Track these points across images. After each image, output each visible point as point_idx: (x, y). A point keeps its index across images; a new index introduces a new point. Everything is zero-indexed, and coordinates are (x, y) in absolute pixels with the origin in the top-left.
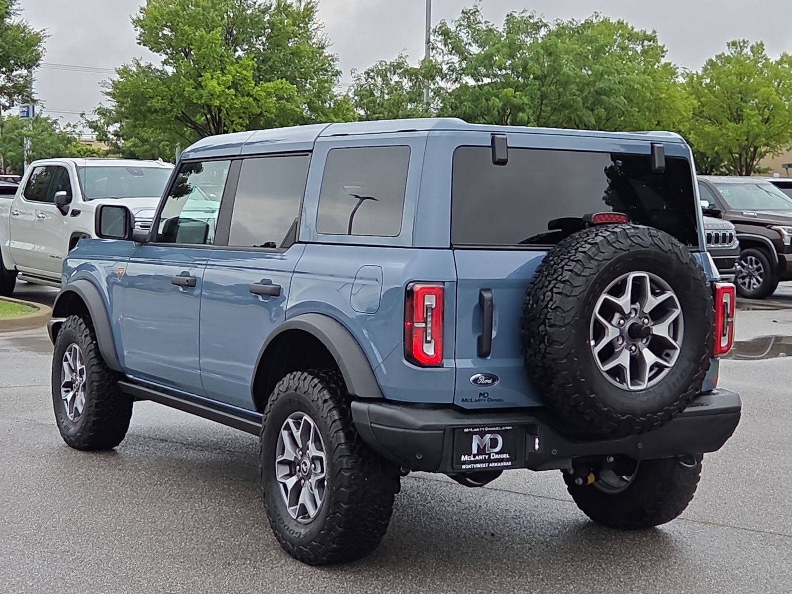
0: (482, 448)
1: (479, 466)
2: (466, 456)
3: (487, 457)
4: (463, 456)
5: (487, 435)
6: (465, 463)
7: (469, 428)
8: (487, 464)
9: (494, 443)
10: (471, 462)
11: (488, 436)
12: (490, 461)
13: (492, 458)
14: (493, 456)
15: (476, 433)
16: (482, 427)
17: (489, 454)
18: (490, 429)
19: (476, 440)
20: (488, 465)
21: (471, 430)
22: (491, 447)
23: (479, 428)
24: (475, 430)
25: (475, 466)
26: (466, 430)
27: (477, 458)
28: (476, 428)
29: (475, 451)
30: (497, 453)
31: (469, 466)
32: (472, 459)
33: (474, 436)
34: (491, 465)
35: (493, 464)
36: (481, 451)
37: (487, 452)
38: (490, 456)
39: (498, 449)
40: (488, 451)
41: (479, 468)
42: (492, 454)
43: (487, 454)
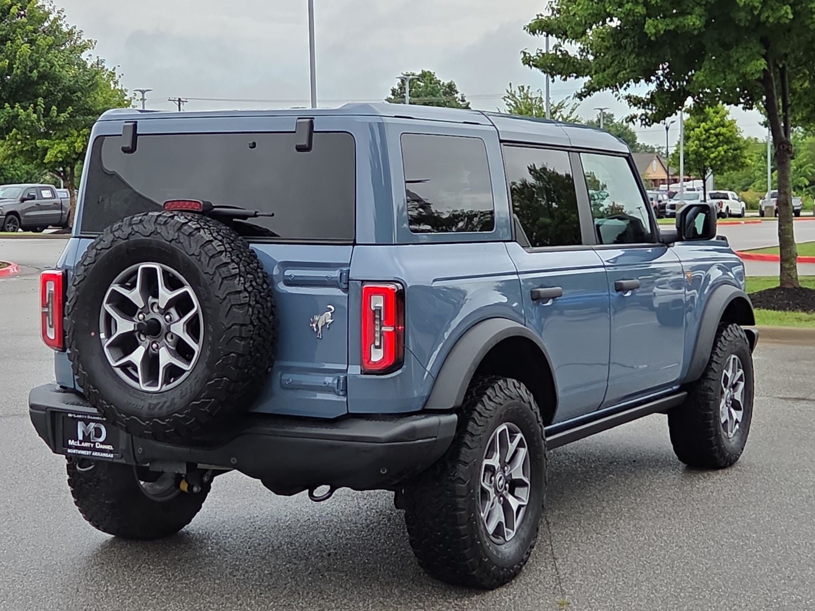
0: (87, 435)
1: (83, 452)
2: (73, 441)
3: (92, 445)
4: (70, 441)
5: (91, 423)
6: (71, 447)
7: (72, 413)
8: (90, 452)
9: (98, 433)
10: (76, 448)
11: (92, 425)
12: (94, 449)
13: (97, 447)
14: (98, 445)
15: (81, 420)
16: (84, 415)
17: (94, 443)
18: (91, 418)
19: (81, 427)
20: (92, 453)
21: (75, 416)
22: (95, 436)
23: (82, 415)
24: (78, 416)
25: (80, 452)
26: (70, 415)
27: (83, 444)
28: (79, 415)
29: (80, 437)
30: (101, 443)
31: (74, 451)
32: (79, 445)
33: (79, 423)
34: (93, 454)
35: (96, 453)
36: (86, 439)
37: (92, 441)
38: (94, 445)
39: (102, 439)
40: (93, 439)
41: (83, 455)
42: (97, 444)
43: (92, 443)
